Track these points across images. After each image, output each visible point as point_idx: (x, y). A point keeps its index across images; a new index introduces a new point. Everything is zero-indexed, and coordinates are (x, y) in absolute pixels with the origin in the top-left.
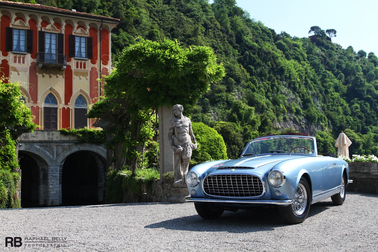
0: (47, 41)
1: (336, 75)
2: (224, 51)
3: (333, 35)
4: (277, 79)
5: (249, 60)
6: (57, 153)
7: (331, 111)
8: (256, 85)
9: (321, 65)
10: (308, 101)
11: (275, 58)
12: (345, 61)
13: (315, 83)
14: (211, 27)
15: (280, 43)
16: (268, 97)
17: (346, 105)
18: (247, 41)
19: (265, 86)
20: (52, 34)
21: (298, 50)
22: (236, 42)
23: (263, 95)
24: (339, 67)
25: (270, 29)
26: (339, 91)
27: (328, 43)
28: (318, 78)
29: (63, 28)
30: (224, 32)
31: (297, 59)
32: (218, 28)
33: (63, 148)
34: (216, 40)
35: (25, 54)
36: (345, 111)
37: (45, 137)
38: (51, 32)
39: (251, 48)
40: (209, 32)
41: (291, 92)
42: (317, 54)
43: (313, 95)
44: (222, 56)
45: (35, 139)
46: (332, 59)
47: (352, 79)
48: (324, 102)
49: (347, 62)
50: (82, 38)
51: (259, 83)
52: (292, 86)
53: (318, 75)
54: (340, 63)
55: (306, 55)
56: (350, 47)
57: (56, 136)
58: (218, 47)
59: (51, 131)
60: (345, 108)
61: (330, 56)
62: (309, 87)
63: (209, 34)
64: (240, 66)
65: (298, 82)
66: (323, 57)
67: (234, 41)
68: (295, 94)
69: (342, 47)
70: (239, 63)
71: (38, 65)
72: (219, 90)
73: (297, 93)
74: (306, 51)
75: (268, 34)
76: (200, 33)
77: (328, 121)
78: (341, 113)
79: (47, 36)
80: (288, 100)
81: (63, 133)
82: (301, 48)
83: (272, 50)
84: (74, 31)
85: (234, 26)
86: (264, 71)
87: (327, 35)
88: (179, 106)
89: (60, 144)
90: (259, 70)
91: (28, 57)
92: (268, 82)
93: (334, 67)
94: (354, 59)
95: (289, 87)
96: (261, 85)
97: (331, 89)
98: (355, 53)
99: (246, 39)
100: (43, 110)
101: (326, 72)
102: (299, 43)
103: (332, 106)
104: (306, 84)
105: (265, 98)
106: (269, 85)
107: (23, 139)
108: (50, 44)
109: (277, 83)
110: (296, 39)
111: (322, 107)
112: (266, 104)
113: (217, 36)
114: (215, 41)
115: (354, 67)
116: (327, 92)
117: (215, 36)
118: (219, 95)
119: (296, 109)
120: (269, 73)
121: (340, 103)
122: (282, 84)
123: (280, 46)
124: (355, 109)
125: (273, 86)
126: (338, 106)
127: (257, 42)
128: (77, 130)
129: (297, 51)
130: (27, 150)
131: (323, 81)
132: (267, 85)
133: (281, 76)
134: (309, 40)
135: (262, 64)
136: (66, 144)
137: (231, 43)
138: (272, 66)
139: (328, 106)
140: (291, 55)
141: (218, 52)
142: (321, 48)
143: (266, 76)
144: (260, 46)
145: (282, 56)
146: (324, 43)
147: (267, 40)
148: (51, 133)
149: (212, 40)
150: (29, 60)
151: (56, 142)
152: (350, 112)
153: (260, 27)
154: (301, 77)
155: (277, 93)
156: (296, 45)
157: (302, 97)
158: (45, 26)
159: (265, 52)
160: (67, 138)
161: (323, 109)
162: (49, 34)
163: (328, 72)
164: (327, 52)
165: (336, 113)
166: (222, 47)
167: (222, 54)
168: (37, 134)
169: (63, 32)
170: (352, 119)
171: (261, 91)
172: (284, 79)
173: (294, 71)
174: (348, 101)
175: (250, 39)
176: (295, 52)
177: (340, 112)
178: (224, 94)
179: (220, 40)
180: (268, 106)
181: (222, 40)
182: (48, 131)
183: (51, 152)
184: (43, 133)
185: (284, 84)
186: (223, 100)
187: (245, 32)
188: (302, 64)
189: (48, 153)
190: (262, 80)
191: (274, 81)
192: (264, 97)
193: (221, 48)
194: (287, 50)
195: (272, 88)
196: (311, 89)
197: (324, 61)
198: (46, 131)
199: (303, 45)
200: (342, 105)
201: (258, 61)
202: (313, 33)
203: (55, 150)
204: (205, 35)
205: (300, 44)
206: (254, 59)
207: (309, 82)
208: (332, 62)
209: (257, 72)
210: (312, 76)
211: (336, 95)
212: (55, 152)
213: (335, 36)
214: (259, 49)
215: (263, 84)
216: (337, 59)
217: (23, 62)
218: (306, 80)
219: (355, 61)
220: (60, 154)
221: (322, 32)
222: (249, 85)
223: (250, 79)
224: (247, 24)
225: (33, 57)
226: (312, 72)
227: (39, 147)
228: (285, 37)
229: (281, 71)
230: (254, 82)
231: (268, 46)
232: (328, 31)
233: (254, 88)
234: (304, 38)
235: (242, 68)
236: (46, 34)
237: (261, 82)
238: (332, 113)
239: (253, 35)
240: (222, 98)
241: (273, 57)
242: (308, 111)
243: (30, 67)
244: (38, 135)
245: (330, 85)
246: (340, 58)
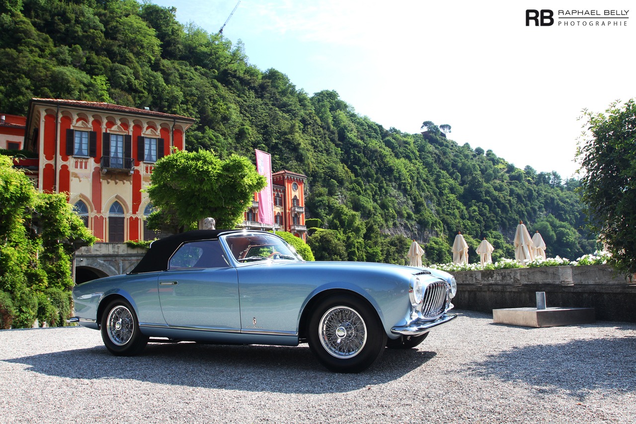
0: (113, 144)
1: (451, 174)
2: (325, 150)
3: (448, 131)
4: (385, 180)
5: (353, 159)
6: (123, 269)
7: (447, 214)
8: (361, 187)
9: (435, 165)
10: (421, 204)
11: (382, 157)
12: (461, 159)
13: (429, 184)
14: (310, 123)
15: (388, 140)
16: (375, 201)
17: (463, 208)
18: (351, 139)
19: (372, 188)
20: (118, 136)
21: (409, 147)
22: (339, 140)
23: (370, 199)
24: (454, 166)
25: (377, 125)
26: (455, 192)
27: (442, 139)
28: (431, 179)
29: (131, 129)
30: (325, 128)
31: (407, 157)
32: (318, 124)
33: (130, 263)
34: (316, 138)
35: (88, 159)
36: (462, 215)
37: (109, 250)
38: (117, 133)
39: (356, 146)
40: (308, 128)
41: (402, 194)
42: (429, 152)
43: (426, 198)
44: (322, 155)
45: (98, 253)
46: (447, 158)
47: (469, 179)
48: (439, 205)
49: (463, 160)
50: (152, 140)
51: (365, 185)
52: (403, 187)
53: (432, 175)
54: (455, 162)
55: (418, 153)
56: (467, 144)
57: (122, 249)
58: (318, 145)
59: (117, 244)
60: (462, 211)
61: (445, 153)
62: (422, 189)
63: (308, 131)
64: (343, 167)
65: (409, 183)
66: (437, 155)
67: (336, 139)
68: (406, 197)
69: (457, 144)
70: (342, 163)
71: (102, 170)
72: (319, 193)
73: (408, 196)
74: (417, 149)
75: (375, 130)
76: (298, 130)
77: (443, 227)
78: (458, 216)
79: (113, 139)
80: (398, 204)
81: (130, 245)
82: (412, 145)
83: (380, 148)
84: (144, 132)
85: (336, 121)
86: (371, 172)
87: (441, 130)
88: (210, 219)
89: (126, 258)
90: (365, 170)
91: (91, 161)
92: (375, 184)
93: (449, 165)
94: (471, 157)
95: (399, 189)
96: (368, 187)
97: (446, 191)
98: (471, 151)
99: (349, 135)
100: (107, 220)
101: (440, 172)
102: (409, 140)
103: (448, 209)
104: (418, 185)
105: (372, 202)
106: (376, 187)
107: (84, 253)
108: (117, 147)
109: (385, 185)
110: (406, 135)
111: (436, 210)
112: (373, 208)
113: (317, 133)
114: (314, 138)
115: (471, 166)
116: (441, 194)
117: (314, 133)
118: (320, 199)
119: (407, 213)
120: (376, 174)
121: (456, 206)
122: (391, 186)
123: (388, 144)
124: (473, 212)
125: (381, 188)
126: (454, 209)
127: (362, 139)
128: (146, 242)
129: (407, 149)
130: (89, 266)
131: (437, 181)
132: (374, 187)
133: (390, 176)
134: (422, 136)
135: (368, 164)
136: (133, 258)
137: (332, 140)
138: (380, 165)
139: (443, 210)
140: (401, 153)
141: (319, 151)
142: (434, 146)
143: (373, 176)
144: (365, 143)
145: (391, 155)
146: (437, 139)
147: (373, 137)
148: (116, 246)
149: (312, 137)
150: (92, 164)
151: (122, 256)
152: (467, 216)
153: (366, 123)
154: (412, 178)
155: (385, 195)
156: (406, 143)
157: (414, 200)
158: (110, 128)
159: (371, 151)
160: (134, 252)
161: (438, 213)
162: (115, 136)
163: (442, 172)
164: (441, 150)
165: (452, 217)
166: (323, 145)
167: (323, 153)
168: (100, 247)
169: (131, 134)
170: (469, 224)
171: (367, 193)
172: (394, 180)
173: (404, 171)
174: (465, 204)
175: (355, 136)
176: (405, 150)
177: (456, 216)
178: (326, 198)
179: (320, 138)
180: (375, 210)
181: (323, 137)
182: (112, 244)
183: (116, 267)
184: (107, 246)
185: (394, 185)
186: (324, 205)
187: (349, 128)
188: (413, 163)
189: (113, 269)
190: (369, 182)
191: (382, 182)
192: (371, 200)
193: (321, 146)
194: (397, 148)
195: (380, 191)
196: (423, 190)
197: (438, 160)
198: (110, 243)
199: (414, 142)
200: (458, 208)
201: (364, 160)
202: (425, 129)
203: (121, 265)
204: (304, 132)
205: (411, 141)
206: (359, 158)
207: (422, 182)
208: (447, 161)
209: (363, 172)
210: (424, 176)
211: (452, 197)
212: (121, 267)
213: (450, 132)
214: (365, 147)
215: (370, 185)
216: (452, 157)
217: (86, 168)
218: (418, 181)
219: (472, 159)
220: (126, 269)
221: (436, 128)
222: (353, 187)
223: (355, 180)
224: (351, 119)
225: (96, 162)
226: (424, 172)
227: (102, 262)
228: (395, 133)
229: (390, 170)
230: (359, 184)
231: (375, 144)
232: (442, 127)
233: (359, 191)
234: (416, 134)
235: (346, 168)
236: (112, 136)
237: (367, 184)
238: (448, 216)
239: (358, 131)
240: (323, 203)
241: (380, 155)
242: (421, 215)
243: (93, 173)
244: (102, 248)
245: (445, 186)
246: (455, 156)
